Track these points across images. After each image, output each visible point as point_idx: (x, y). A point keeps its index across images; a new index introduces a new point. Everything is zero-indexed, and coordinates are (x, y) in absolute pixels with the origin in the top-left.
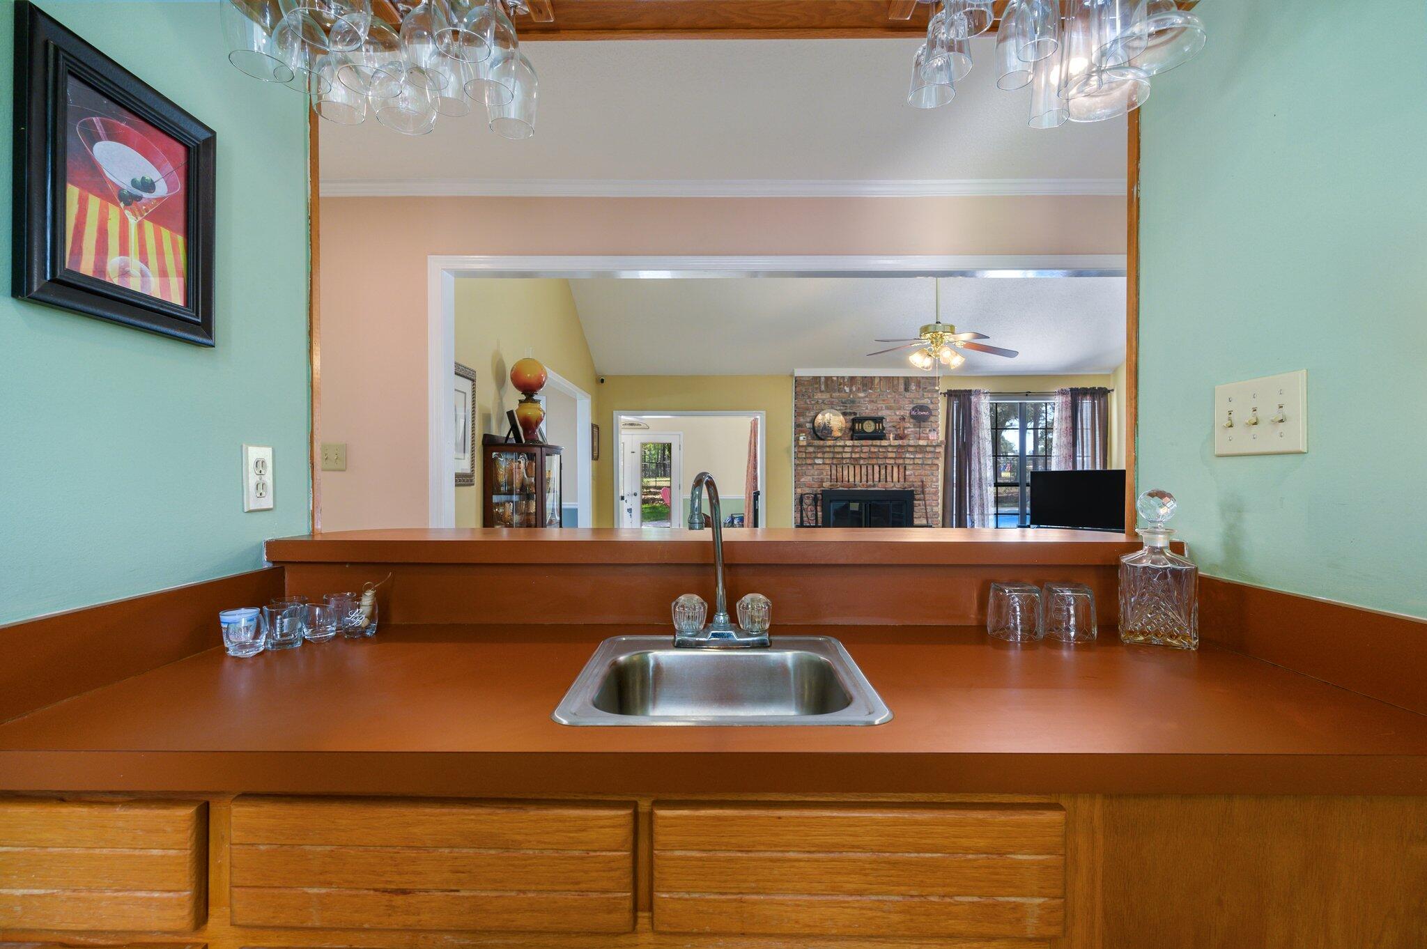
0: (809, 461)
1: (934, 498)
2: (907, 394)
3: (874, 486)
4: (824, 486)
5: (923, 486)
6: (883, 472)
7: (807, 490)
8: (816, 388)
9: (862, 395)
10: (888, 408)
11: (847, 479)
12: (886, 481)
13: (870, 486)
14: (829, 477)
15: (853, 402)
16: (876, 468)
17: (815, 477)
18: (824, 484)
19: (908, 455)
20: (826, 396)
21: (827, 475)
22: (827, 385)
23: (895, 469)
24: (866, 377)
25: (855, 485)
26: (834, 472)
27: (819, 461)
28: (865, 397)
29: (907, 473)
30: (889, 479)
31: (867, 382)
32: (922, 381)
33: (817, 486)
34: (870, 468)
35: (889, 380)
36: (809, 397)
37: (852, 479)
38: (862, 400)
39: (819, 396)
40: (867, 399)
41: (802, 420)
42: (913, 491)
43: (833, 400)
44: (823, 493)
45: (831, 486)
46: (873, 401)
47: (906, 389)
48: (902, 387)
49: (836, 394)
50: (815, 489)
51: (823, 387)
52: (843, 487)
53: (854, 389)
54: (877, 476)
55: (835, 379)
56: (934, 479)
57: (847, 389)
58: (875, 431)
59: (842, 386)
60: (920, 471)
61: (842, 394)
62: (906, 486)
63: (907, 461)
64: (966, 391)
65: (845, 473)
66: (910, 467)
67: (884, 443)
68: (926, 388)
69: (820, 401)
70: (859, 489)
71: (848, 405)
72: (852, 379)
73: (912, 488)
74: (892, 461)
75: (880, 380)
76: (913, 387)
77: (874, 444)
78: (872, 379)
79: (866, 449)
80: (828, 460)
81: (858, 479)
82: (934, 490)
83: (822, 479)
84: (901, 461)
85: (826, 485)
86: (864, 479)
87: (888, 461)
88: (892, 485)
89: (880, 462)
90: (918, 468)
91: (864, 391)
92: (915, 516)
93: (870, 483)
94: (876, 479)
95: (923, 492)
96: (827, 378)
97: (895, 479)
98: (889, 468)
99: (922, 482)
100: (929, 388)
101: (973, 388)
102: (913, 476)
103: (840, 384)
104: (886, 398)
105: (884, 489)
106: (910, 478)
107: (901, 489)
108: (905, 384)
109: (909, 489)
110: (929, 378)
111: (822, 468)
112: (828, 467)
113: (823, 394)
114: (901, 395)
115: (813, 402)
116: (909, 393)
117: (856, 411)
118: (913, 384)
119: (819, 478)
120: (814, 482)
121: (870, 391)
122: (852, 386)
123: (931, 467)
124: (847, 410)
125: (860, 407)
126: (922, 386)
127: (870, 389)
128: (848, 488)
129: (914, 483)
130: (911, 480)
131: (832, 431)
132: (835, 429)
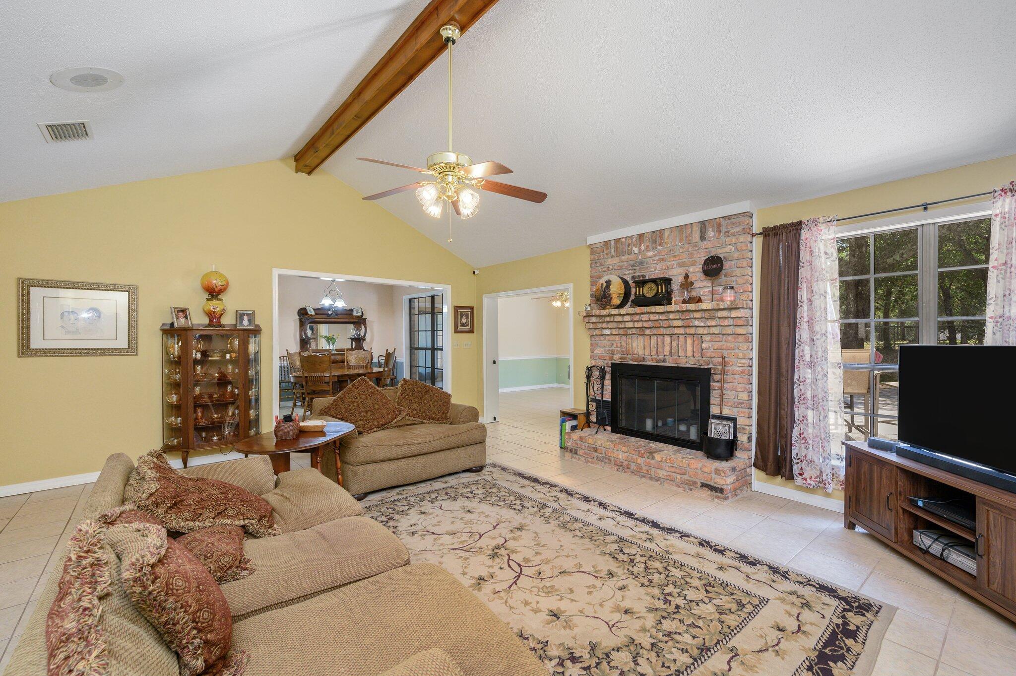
0: (599, 332)
2: (703, 244)
3: (665, 361)
5: (724, 364)
6: (675, 344)
7: (597, 363)
8: (607, 254)
9: (651, 254)
10: (680, 265)
11: (636, 352)
12: (678, 355)
14: (619, 349)
15: (641, 263)
16: (667, 339)
17: (607, 349)
18: (615, 357)
19: (697, 323)
20: (616, 260)
21: (617, 347)
22: (616, 249)
23: (689, 341)
24: (654, 232)
25: (644, 359)
26: (624, 343)
27: (607, 332)
28: (655, 255)
29: (705, 345)
30: (682, 352)
31: (657, 237)
32: (723, 222)
33: (607, 358)
34: (660, 339)
35: (681, 228)
36: (601, 265)
37: (640, 352)
38: (651, 259)
39: (610, 261)
40: (657, 258)
42: (709, 369)
43: (622, 264)
44: (614, 366)
45: (621, 358)
46: (663, 260)
47: (703, 238)
48: (696, 236)
49: (626, 257)
50: (607, 361)
51: (613, 252)
52: (632, 360)
53: (643, 248)
54: (667, 348)
55: (623, 240)
56: (741, 355)
57: (636, 250)
58: (657, 294)
59: (630, 247)
60: (720, 344)
61: (632, 256)
62: (702, 362)
63: (701, 331)
64: (792, 224)
65: (635, 344)
66: (707, 338)
67: (668, 308)
68: (728, 232)
69: (611, 267)
70: (648, 363)
71: (638, 268)
72: (641, 236)
73: (710, 366)
74: (682, 331)
75: (671, 232)
76: (711, 233)
78: (661, 232)
79: (645, 317)
80: (614, 330)
81: (647, 351)
82: (741, 369)
83: (613, 351)
84: (692, 331)
85: (617, 358)
86: (654, 352)
87: (678, 331)
88: (684, 360)
89: (670, 331)
90: (717, 339)
91: (653, 249)
92: (712, 402)
93: (661, 357)
94: (667, 353)
95: (725, 372)
96: (617, 241)
97: (689, 353)
98: (682, 339)
99: (723, 358)
100: (732, 231)
101: (804, 219)
102: (712, 350)
103: (629, 245)
104: (677, 253)
105: (676, 365)
106: (707, 352)
107: (696, 366)
108: (701, 232)
109: (706, 367)
110: (732, 217)
111: (611, 339)
112: (617, 338)
113: (613, 259)
114: (696, 246)
115: (604, 269)
116: (705, 243)
117: (644, 274)
118: (711, 229)
119: (609, 350)
120: (605, 354)
121: (659, 248)
122: (640, 245)
123: (735, 339)
124: (634, 273)
125: (647, 268)
126: (723, 229)
127: (660, 245)
128: (638, 362)
129: (713, 359)
130: (708, 355)
131: (611, 298)
132: (614, 296)
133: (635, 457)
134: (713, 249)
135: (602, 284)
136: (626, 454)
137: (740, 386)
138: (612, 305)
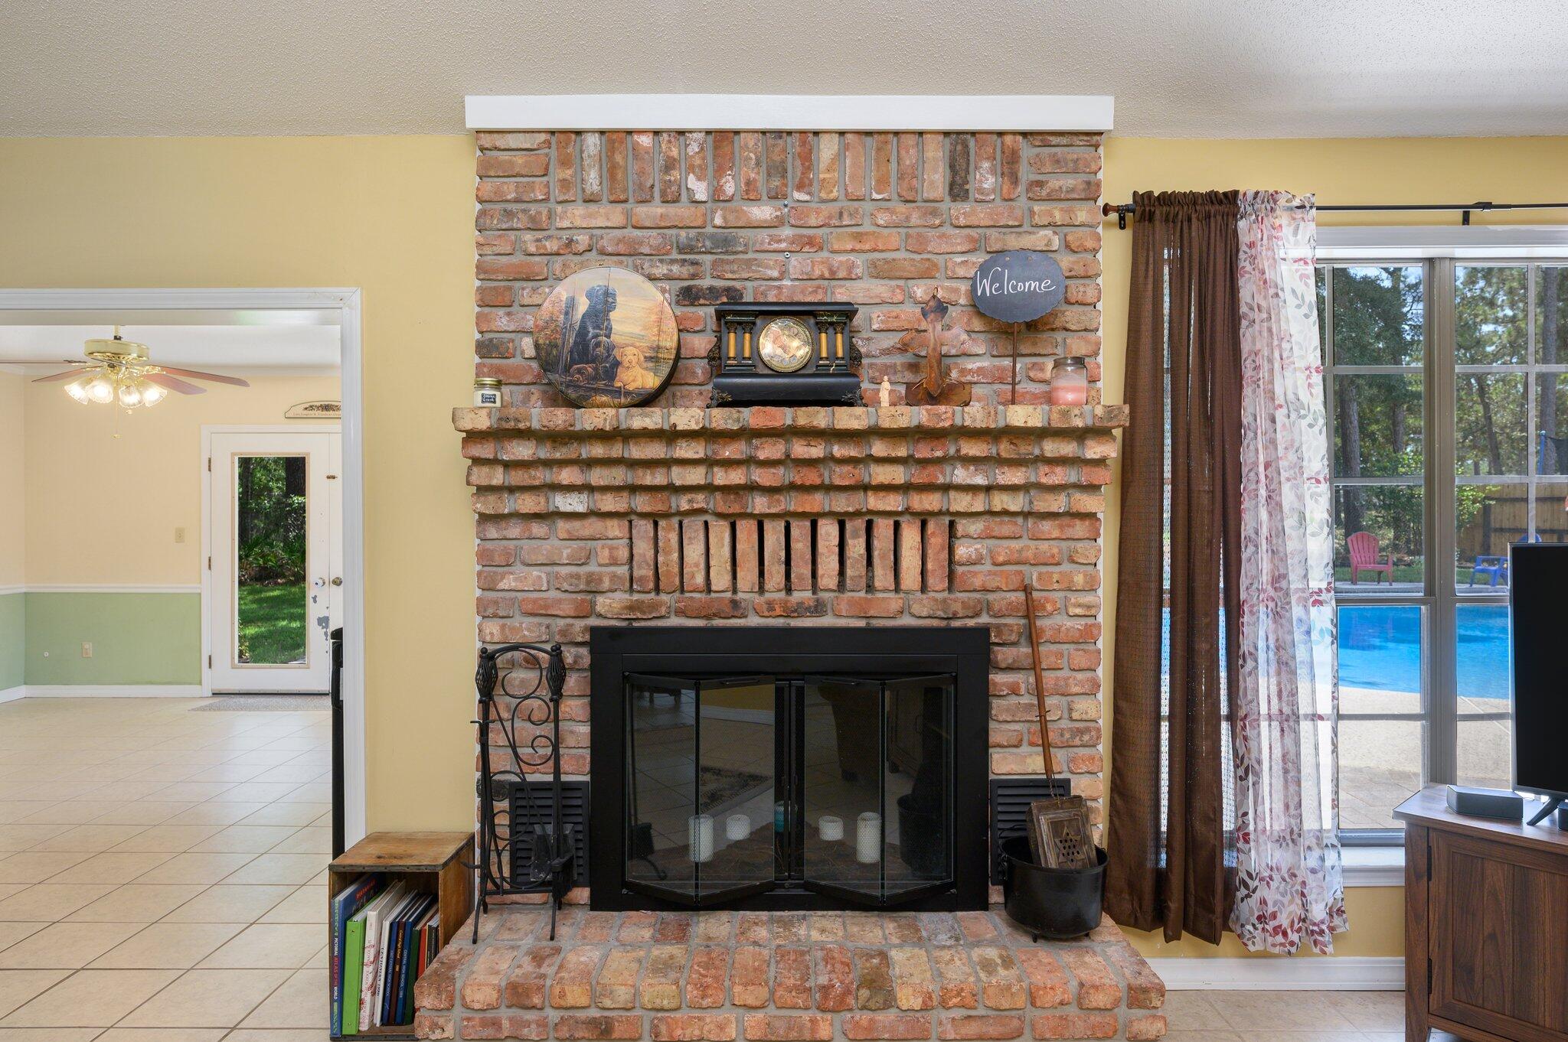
0: (528, 503)
1: (1080, 660)
2: (961, 211)
3: (819, 609)
4: (598, 608)
5: (1030, 611)
6: (856, 547)
7: (527, 629)
8: (565, 184)
9: (763, 212)
10: (879, 272)
11: (700, 579)
12: (870, 588)
13: (799, 610)
14: (623, 570)
15: (724, 244)
16: (828, 531)
17: (564, 571)
18: (603, 603)
19: (961, 475)
20: (605, 217)
21: (613, 563)
22: (611, 172)
23: (910, 536)
24: (779, 133)
25: (735, 604)
26: (643, 548)
27: (572, 503)
28: (779, 222)
29: (962, 551)
30: (882, 576)
31: (787, 156)
32: (1025, 150)
33: (567, 609)
34: (800, 531)
35: (882, 143)
36: (534, 224)
37: (721, 580)
38: (763, 235)
39: (577, 215)
40: (787, 232)
41: (501, 321)
42: (984, 631)
43: (637, 233)
44: (602, 640)
45: (631, 608)
46: (811, 242)
47: (958, 190)
48: (936, 180)
49: (655, 210)
50: (562, 623)
51: (593, 179)
52: (680, 612)
53: (729, 188)
54: (829, 564)
55: (644, 140)
56: (1079, 580)
57: (700, 187)
58: (814, 365)
59: (675, 175)
60: (1015, 545)
61: (680, 212)
62: (957, 607)
63: (961, 502)
64: (1213, 198)
65: (694, 552)
66: (975, 527)
67: (848, 418)
68: (1040, 184)
69: (583, 240)
70: (753, 621)
71: (707, 259)
72: (722, 138)
73: (984, 619)
74: (893, 502)
75: (845, 146)
76: (985, 178)
77: (802, 421)
78: (805, 139)
79: (770, 450)
80: (610, 495)
81: (748, 575)
82: (1078, 624)
83: (590, 578)
84: (930, 502)
85: (611, 606)
86: (775, 577)
87: (874, 502)
88: (894, 602)
89: (842, 503)
91: (774, 197)
92: (994, 737)
93: (802, 595)
94: (828, 578)
95: (1032, 636)
96: (615, 138)
97: (911, 578)
98: (883, 529)
99: (1027, 589)
100: (1054, 183)
101: (1245, 184)
102: (988, 567)
103: (669, 165)
104: (867, 227)
105: (862, 623)
106: (975, 574)
107: (935, 623)
108: (952, 167)
109: (971, 623)
110: (1054, 140)
111: (587, 533)
112: (615, 529)
113: (593, 207)
114: (934, 213)
115: (551, 246)
116: (966, 207)
117: (738, 285)
118: (986, 165)
119: (578, 576)
120: (553, 594)
121: (797, 195)
122: (719, 172)
123: (1061, 527)
124: (693, 277)
125: (749, 263)
126: (1025, 174)
127: (800, 187)
128: (707, 617)
129: (991, 597)
130: (977, 582)
131: (617, 364)
132: (630, 356)
133: (806, 1016)
134: (993, 233)
135: (571, 304)
136: (760, 1015)
137: (1080, 676)
138: (618, 392)
